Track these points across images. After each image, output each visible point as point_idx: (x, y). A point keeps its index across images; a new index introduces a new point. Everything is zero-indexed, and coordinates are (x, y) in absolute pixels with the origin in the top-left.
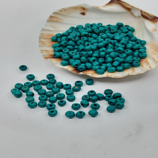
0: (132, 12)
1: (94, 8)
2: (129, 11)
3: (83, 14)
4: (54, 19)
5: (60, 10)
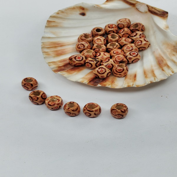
0: (138, 8)
1: (95, 6)
2: (133, 7)
3: (83, 14)
4: (53, 24)
5: (57, 12)
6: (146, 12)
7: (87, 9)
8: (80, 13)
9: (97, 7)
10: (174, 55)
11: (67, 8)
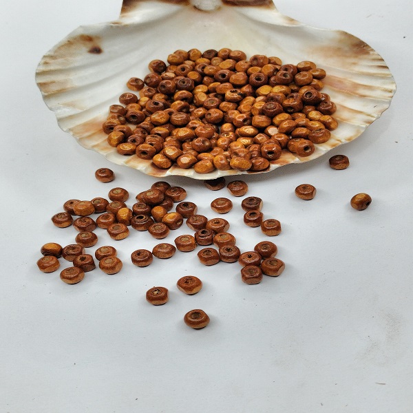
0: (196, 5)
1: (112, 27)
2: (186, 5)
3: (97, 51)
4: (54, 88)
5: (43, 61)
6: (219, 9)
7: (98, 37)
8: (88, 49)
9: (118, 27)
10: (354, 64)
11: (55, 46)
